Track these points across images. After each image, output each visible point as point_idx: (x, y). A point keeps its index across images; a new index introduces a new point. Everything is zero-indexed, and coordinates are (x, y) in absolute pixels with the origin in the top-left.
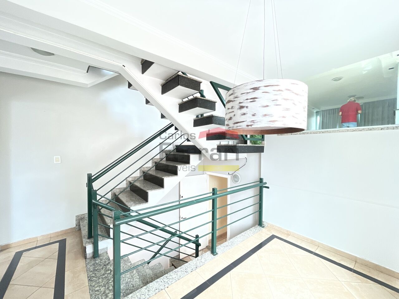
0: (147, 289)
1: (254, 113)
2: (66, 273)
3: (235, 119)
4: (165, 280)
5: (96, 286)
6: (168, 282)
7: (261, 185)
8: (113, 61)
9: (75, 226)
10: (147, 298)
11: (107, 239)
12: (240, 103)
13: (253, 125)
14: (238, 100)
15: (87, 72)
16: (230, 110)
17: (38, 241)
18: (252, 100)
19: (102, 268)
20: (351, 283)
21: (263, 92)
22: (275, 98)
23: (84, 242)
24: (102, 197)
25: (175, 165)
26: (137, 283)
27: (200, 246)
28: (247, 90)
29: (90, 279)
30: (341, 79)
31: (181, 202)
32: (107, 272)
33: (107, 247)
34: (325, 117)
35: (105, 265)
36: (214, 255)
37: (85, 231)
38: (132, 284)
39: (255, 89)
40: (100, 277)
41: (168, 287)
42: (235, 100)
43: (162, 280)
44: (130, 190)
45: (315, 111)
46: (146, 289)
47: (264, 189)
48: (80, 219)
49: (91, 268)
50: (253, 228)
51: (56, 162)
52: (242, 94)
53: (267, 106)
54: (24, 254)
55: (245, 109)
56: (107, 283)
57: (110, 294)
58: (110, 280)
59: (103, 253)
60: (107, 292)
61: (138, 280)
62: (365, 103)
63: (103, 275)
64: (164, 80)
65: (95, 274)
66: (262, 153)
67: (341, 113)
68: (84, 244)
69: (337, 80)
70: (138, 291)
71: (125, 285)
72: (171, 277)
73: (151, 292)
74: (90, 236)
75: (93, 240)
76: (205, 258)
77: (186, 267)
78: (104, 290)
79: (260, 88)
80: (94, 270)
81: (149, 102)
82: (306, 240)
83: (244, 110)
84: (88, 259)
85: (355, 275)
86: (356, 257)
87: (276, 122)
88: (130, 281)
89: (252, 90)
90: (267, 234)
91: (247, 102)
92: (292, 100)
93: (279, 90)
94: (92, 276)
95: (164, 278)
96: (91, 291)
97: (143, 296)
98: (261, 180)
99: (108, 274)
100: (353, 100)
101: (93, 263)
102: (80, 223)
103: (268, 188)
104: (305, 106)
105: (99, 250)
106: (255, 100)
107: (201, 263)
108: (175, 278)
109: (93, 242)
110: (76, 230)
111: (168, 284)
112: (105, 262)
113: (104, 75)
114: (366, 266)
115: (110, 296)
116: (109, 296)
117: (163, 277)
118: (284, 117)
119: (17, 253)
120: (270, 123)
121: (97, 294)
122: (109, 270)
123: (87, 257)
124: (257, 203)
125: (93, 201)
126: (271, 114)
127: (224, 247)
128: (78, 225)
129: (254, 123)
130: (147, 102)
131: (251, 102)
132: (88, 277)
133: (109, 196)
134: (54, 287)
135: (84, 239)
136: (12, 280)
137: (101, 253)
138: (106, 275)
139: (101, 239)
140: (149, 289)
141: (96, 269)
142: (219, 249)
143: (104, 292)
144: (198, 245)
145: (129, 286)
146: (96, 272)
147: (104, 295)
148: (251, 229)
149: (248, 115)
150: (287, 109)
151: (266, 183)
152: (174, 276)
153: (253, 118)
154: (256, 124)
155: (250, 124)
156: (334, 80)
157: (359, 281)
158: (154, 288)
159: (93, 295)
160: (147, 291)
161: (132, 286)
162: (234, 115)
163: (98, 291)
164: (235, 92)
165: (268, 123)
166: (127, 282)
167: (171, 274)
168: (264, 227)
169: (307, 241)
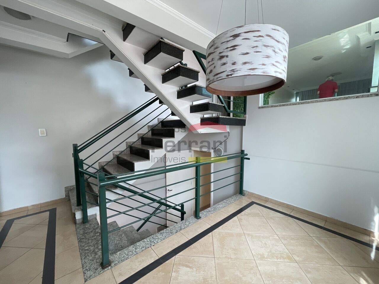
0: (135, 247)
1: (234, 62)
2: (56, 236)
3: (215, 71)
4: (151, 240)
5: (86, 246)
6: (154, 241)
7: (242, 157)
8: (93, 25)
9: (65, 197)
10: (134, 254)
11: (95, 207)
12: (220, 53)
13: (233, 74)
14: (218, 51)
15: (67, 41)
16: (211, 63)
17: (28, 210)
18: (232, 48)
19: (92, 232)
20: (321, 238)
21: (243, 39)
22: (255, 44)
23: (73, 209)
24: (90, 167)
25: (160, 138)
26: (126, 245)
27: (185, 214)
28: (227, 38)
29: (80, 241)
30: (321, 58)
31: (167, 168)
32: (97, 235)
33: (96, 214)
34: (305, 96)
35: (94, 229)
36: (197, 219)
37: (74, 199)
38: (120, 245)
39: (236, 36)
40: (89, 239)
41: (154, 245)
42: (215, 51)
43: (148, 240)
44: (118, 163)
45: (295, 93)
46: (133, 247)
47: (245, 160)
48: (68, 190)
49: (81, 231)
50: (234, 196)
51: (41, 134)
52: (222, 43)
53: (247, 53)
54: (15, 221)
55: (225, 58)
56: (96, 243)
57: (99, 252)
58: (99, 241)
59: (92, 219)
60: (96, 250)
61: (126, 242)
62: (342, 84)
63: (93, 237)
64: (146, 49)
65: (85, 236)
66: (244, 127)
67: (319, 92)
68: (73, 211)
69: (317, 59)
70: (125, 249)
71: (114, 246)
72: (156, 238)
73: (138, 249)
74: (79, 204)
75: (82, 207)
76: (189, 222)
77: (171, 229)
78: (93, 249)
79: (240, 35)
80: (84, 233)
81: (133, 73)
82: (282, 205)
83: (224, 60)
84: (78, 224)
85: (324, 232)
86: (326, 217)
87: (256, 70)
88: (119, 243)
89: (232, 38)
90: (247, 201)
91: (227, 51)
92: (272, 47)
93: (260, 36)
94: (82, 238)
95: (150, 239)
96: (80, 250)
97: (131, 253)
98: (242, 152)
99: (98, 236)
100: (331, 79)
101: (83, 227)
102: (70, 193)
103: (249, 159)
104: (285, 56)
105: (88, 217)
106: (236, 48)
107: (186, 225)
108: (161, 238)
109: (82, 209)
110: (66, 200)
111: (154, 243)
112: (94, 226)
113: (85, 45)
114: (335, 224)
115: (100, 254)
116: (98, 254)
117: (149, 237)
118: (263, 65)
119: (8, 221)
120: (249, 71)
121: (87, 252)
122: (98, 233)
123: (77, 222)
124: (239, 173)
125: (80, 169)
126: (251, 62)
127: (207, 212)
128: (68, 196)
129: (234, 72)
130: (131, 73)
131: (231, 50)
132: (78, 239)
133: (97, 166)
134: (45, 248)
135: (73, 207)
136: (3, 244)
137: (91, 219)
138: (95, 237)
139: (90, 206)
140: (136, 248)
141: (86, 232)
142: (202, 214)
143: (94, 251)
144: (183, 213)
145: (117, 247)
146: (85, 235)
147: (93, 253)
148: (232, 197)
149: (228, 64)
150: (268, 57)
151: (247, 155)
152: (159, 237)
153: (234, 67)
154: (236, 73)
155: (230, 74)
156: (314, 60)
157: (328, 236)
158: (141, 246)
159: (83, 254)
160: (134, 249)
161: (120, 247)
162: (215, 67)
163: (87, 250)
164: (215, 42)
165: (248, 71)
166: (116, 244)
167: (157, 235)
168: (244, 195)
169: (284, 206)
